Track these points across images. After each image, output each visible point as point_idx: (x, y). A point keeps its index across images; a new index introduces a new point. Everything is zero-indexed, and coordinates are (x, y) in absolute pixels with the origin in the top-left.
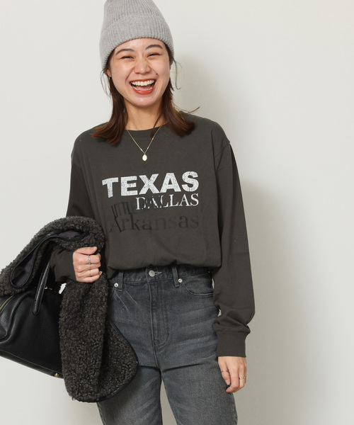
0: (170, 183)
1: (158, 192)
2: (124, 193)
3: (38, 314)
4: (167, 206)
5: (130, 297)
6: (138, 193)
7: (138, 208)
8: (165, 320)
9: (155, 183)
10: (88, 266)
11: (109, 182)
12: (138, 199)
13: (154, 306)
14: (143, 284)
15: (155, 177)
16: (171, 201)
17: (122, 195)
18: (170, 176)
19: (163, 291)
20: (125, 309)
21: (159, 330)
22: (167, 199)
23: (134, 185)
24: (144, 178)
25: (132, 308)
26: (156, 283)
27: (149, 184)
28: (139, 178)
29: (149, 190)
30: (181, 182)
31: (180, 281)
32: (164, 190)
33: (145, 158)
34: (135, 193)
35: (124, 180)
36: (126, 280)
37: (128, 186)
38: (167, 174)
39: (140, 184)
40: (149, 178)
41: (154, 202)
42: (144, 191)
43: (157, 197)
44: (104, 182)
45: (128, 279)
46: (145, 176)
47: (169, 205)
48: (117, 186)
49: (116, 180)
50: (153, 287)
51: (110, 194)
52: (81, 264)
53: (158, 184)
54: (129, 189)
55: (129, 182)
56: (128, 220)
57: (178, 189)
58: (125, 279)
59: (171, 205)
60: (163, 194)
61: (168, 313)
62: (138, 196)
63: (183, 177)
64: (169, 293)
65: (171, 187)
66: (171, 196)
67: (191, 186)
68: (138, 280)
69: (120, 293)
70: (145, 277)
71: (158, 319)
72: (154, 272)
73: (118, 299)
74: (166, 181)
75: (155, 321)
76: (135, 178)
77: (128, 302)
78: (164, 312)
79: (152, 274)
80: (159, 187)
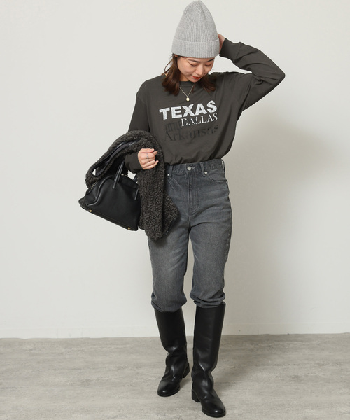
0: (200, 109)
1: (194, 115)
2: (174, 116)
3: (116, 189)
5: (176, 182)
6: (183, 116)
8: (197, 196)
9: (192, 110)
10: (148, 160)
11: (164, 111)
12: (182, 120)
13: (190, 187)
14: (184, 174)
15: (191, 106)
16: (202, 120)
17: (173, 118)
18: (200, 105)
19: (196, 179)
20: (173, 189)
21: (193, 202)
22: (199, 119)
23: (179, 112)
24: (185, 107)
25: (177, 189)
26: (191, 174)
27: (188, 110)
28: (182, 108)
29: (189, 114)
30: (206, 108)
31: (206, 173)
32: (197, 113)
33: (188, 99)
34: (181, 116)
35: (173, 109)
37: (176, 112)
38: (198, 104)
39: (183, 111)
40: (188, 107)
41: (192, 121)
42: (185, 115)
43: (194, 118)
44: (160, 111)
45: (175, 171)
47: (201, 122)
48: (169, 113)
49: (168, 109)
50: (190, 176)
51: (165, 118)
52: (143, 159)
53: (194, 110)
54: (176, 114)
55: (176, 110)
56: (177, 134)
57: (205, 113)
58: (173, 171)
59: (203, 122)
60: (197, 116)
61: (199, 192)
62: (182, 118)
63: (207, 105)
64: (199, 180)
65: (201, 112)
66: (202, 117)
67: (212, 109)
68: (181, 172)
69: (170, 180)
70: (185, 170)
71: (193, 196)
73: (169, 183)
74: (198, 108)
75: (191, 196)
76: (179, 108)
77: (175, 185)
78: (196, 191)
79: (189, 168)
80: (194, 112)
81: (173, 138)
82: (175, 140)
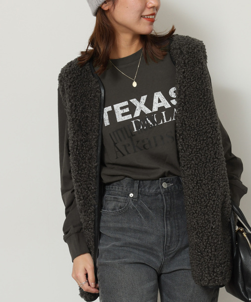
0: (159, 101)
1: (150, 112)
2: (120, 119)
4: (162, 123)
5: (145, 206)
6: (133, 116)
7: (135, 130)
8: (177, 228)
9: (146, 104)
11: (104, 112)
12: (133, 122)
14: (156, 194)
15: (144, 98)
16: (164, 118)
17: (118, 121)
18: (158, 95)
19: (175, 201)
20: (141, 217)
22: (160, 117)
23: (127, 110)
24: (134, 101)
25: (147, 216)
26: (169, 194)
27: (140, 106)
28: (130, 103)
29: (142, 112)
30: (169, 99)
32: (155, 109)
33: (135, 84)
34: (130, 117)
35: (117, 107)
36: (141, 191)
37: (122, 112)
38: (155, 94)
39: (132, 108)
40: (139, 100)
41: (149, 121)
42: (137, 114)
43: (150, 116)
45: (143, 189)
46: (135, 99)
47: (163, 121)
48: (112, 115)
49: (109, 108)
50: (167, 197)
51: (107, 123)
53: (149, 104)
54: (123, 115)
55: (122, 108)
56: (129, 145)
57: (168, 106)
58: (140, 189)
59: (165, 121)
60: (155, 112)
61: (180, 221)
62: (133, 119)
63: (170, 93)
65: (161, 105)
66: (163, 113)
68: (152, 191)
69: (135, 203)
70: (159, 188)
72: (166, 184)
73: (133, 208)
74: (155, 100)
75: (169, 228)
76: (126, 103)
77: (144, 211)
78: (176, 221)
79: (165, 185)
80: (150, 107)
81: (125, 152)
82: (128, 153)
